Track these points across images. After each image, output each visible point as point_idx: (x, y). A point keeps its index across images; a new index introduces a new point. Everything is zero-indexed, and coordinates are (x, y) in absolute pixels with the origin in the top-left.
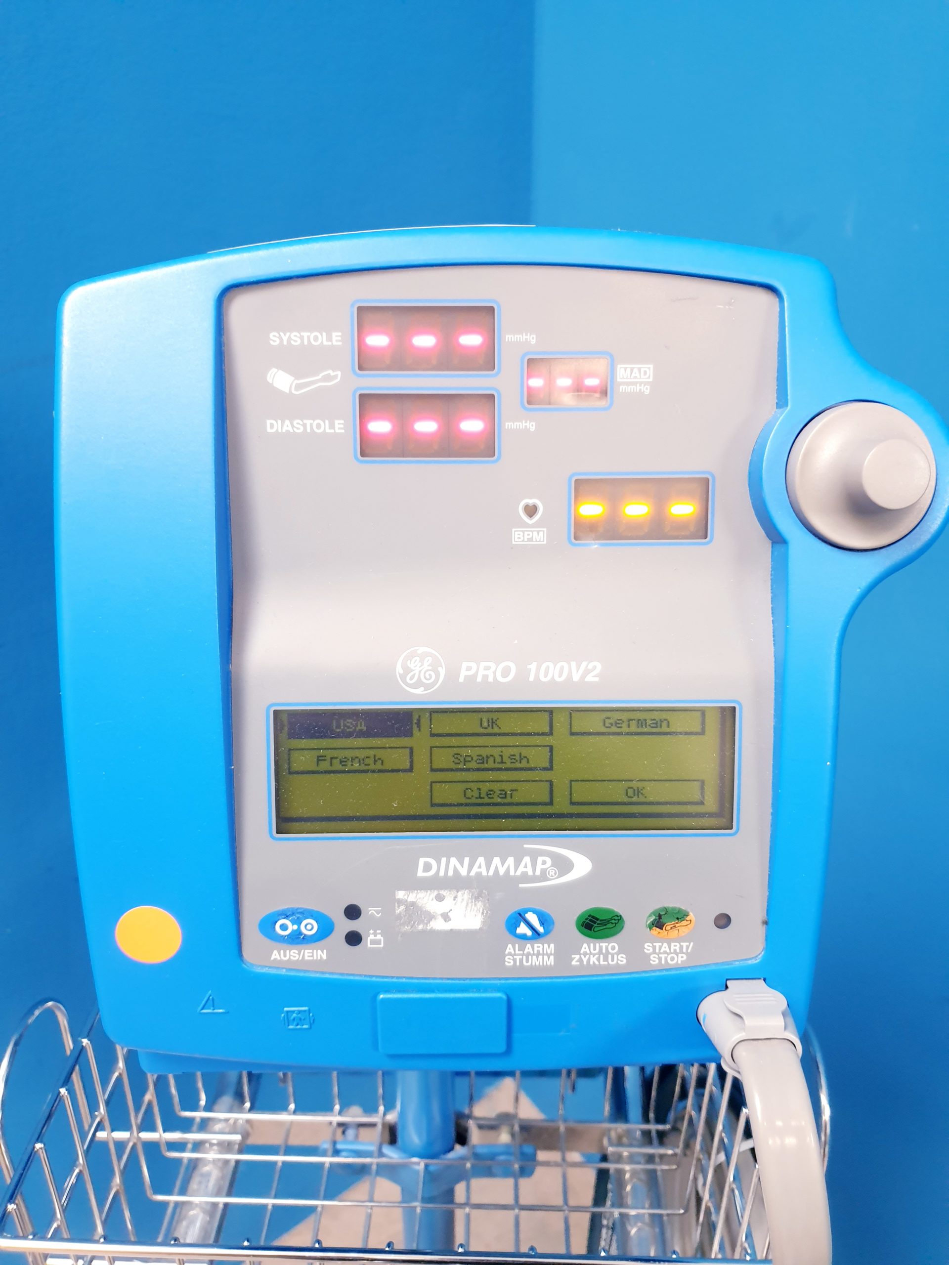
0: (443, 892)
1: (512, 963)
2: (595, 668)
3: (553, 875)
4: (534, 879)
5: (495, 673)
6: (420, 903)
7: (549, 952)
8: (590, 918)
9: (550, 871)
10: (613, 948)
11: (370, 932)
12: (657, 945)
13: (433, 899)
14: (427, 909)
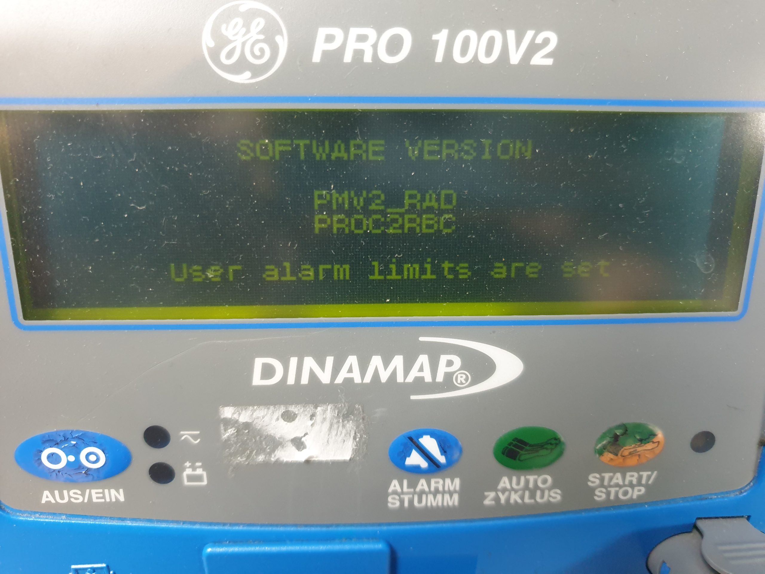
0: (293, 409)
1: (398, 504)
2: (546, 41)
3: (464, 382)
4: (434, 387)
5: (375, 46)
6: (258, 424)
7: (452, 488)
8: (514, 443)
9: (459, 376)
10: (545, 481)
11: (186, 464)
12: (607, 476)
13: (278, 419)
14: (269, 433)
